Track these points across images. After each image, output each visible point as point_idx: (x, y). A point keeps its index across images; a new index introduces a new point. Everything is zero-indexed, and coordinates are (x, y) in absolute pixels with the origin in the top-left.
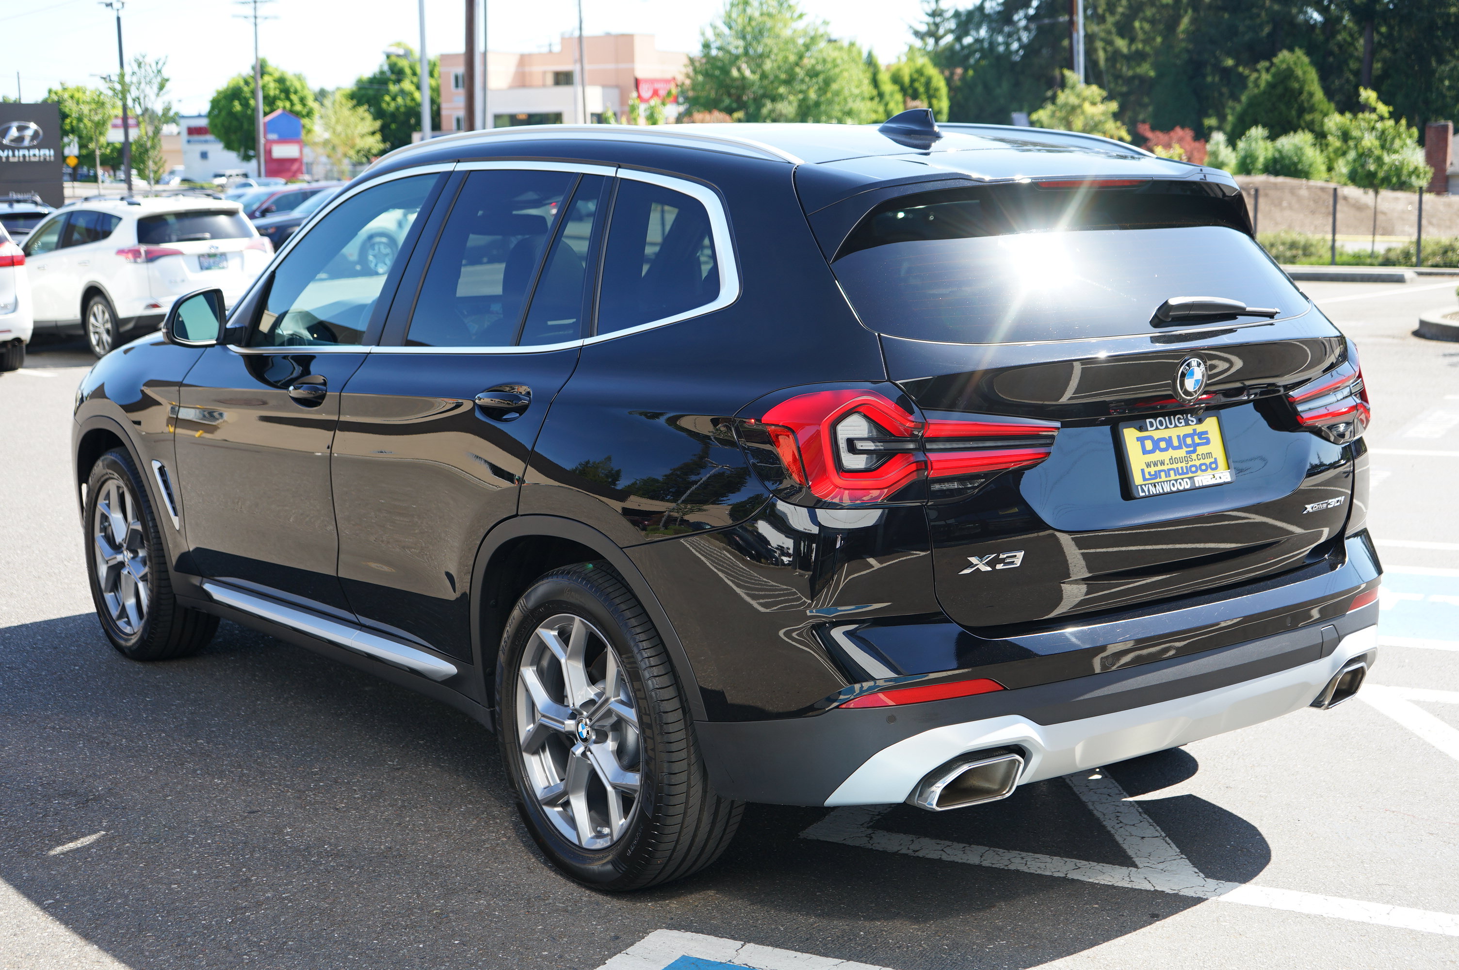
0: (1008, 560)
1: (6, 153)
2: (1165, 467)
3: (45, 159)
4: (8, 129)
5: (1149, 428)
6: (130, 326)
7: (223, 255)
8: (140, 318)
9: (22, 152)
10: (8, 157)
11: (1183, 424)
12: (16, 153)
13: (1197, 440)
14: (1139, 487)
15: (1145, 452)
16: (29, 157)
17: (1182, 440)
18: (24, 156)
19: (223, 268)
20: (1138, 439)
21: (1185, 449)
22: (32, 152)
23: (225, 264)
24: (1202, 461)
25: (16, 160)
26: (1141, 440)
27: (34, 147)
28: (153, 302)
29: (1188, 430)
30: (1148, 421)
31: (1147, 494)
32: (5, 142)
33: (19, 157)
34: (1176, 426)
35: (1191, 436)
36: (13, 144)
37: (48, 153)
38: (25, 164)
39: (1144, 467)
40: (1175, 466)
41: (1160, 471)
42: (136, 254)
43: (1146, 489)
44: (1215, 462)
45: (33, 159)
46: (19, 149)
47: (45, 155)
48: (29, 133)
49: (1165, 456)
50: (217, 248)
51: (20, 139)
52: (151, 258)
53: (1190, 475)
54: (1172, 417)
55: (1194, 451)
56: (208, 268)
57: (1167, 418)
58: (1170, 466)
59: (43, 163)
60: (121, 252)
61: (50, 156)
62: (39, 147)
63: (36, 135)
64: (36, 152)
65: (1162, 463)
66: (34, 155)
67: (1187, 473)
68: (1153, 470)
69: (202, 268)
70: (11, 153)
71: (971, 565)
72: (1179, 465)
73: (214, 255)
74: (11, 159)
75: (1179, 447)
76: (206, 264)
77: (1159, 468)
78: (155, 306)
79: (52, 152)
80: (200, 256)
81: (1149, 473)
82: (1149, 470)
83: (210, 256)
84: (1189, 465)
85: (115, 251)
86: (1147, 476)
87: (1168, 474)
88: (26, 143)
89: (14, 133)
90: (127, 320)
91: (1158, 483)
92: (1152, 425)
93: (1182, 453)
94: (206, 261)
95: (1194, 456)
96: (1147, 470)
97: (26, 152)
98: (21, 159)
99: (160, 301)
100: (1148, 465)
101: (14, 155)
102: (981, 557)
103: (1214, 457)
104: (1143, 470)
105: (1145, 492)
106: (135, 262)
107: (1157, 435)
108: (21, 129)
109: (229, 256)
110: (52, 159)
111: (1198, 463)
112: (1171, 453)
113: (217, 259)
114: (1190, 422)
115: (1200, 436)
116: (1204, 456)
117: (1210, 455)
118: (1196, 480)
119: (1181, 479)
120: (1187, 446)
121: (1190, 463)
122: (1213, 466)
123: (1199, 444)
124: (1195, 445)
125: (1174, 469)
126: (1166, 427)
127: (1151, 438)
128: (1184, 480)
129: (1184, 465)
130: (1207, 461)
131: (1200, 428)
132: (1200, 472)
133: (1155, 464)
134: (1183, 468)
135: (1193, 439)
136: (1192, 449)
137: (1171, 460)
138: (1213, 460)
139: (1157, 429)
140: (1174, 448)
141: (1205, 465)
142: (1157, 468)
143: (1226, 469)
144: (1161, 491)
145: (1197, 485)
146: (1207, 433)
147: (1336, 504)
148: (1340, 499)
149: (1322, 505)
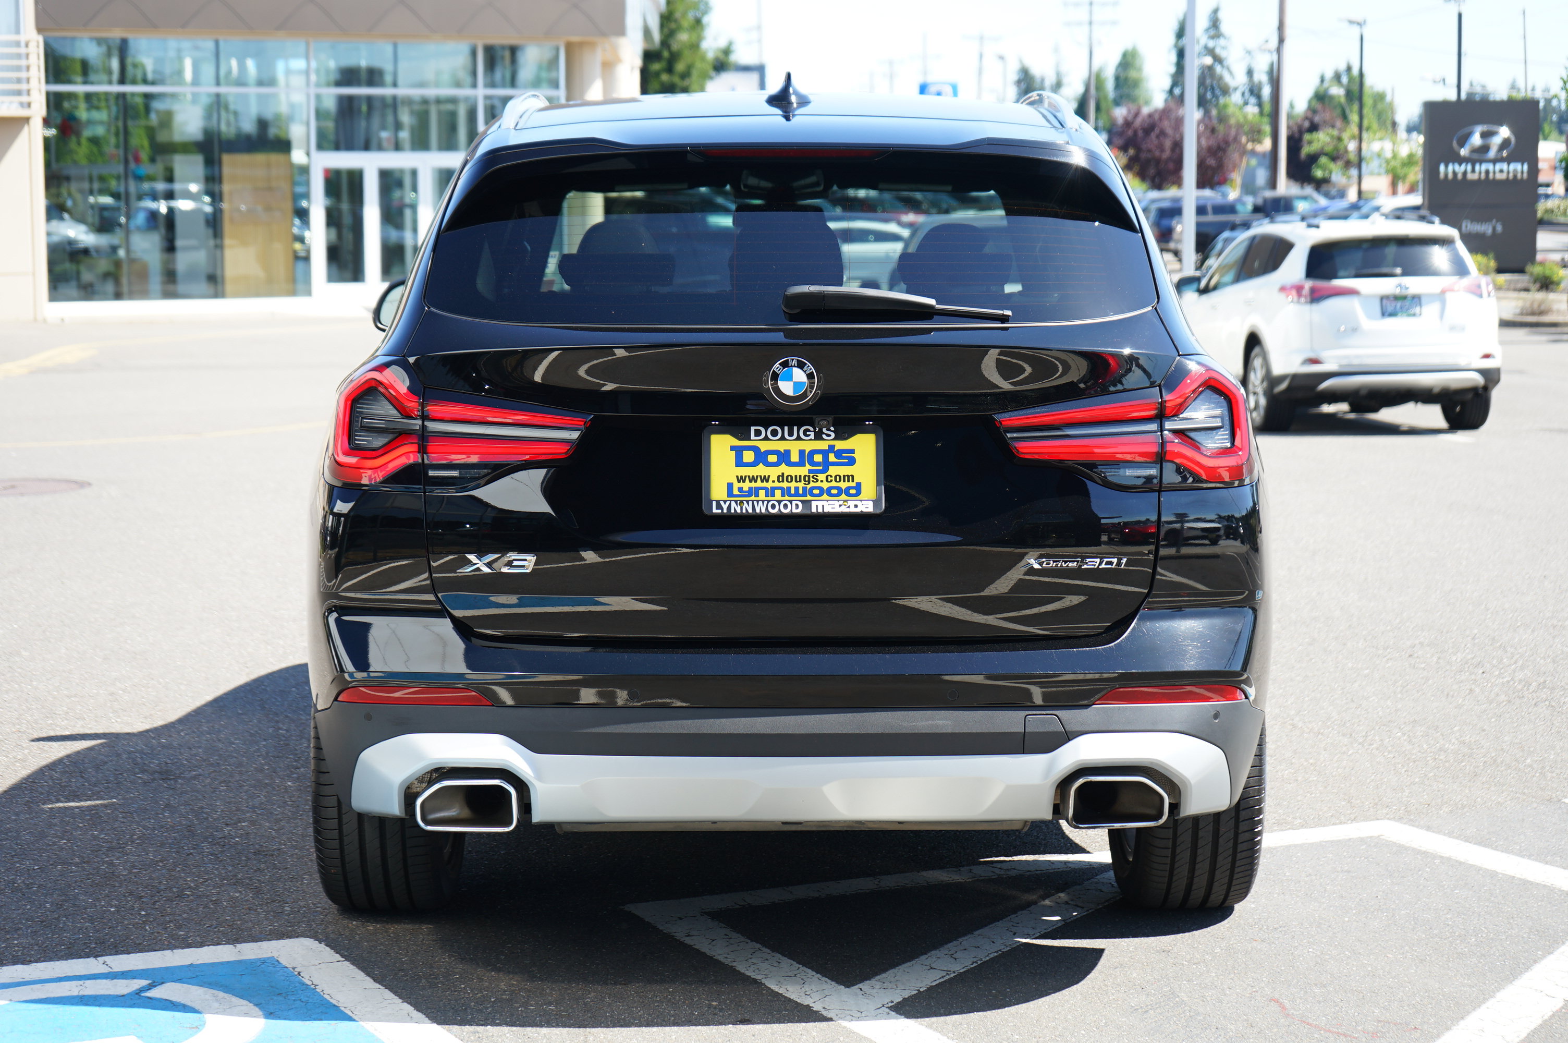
0: (515, 563)
1: (1463, 166)
2: (769, 485)
3: (1515, 176)
4: (1469, 135)
5: (753, 437)
6: (1283, 386)
7: (1416, 299)
8: (1295, 377)
9: (1484, 167)
10: (1465, 173)
11: (812, 436)
12: (1477, 167)
13: (832, 457)
14: (714, 503)
15: (739, 463)
16: (1494, 173)
17: (805, 458)
18: (1487, 172)
19: (1414, 315)
20: (732, 448)
21: (808, 467)
22: (1498, 166)
23: (1417, 310)
24: (834, 484)
25: (1475, 177)
26: (738, 451)
27: (1502, 160)
28: (1312, 355)
29: (822, 445)
30: (753, 429)
31: (725, 511)
32: (1463, 152)
33: (1480, 173)
34: (799, 438)
35: (825, 453)
36: (1475, 156)
37: (1519, 169)
38: (1488, 183)
39: (735, 481)
40: (785, 485)
41: (758, 489)
42: (1299, 289)
43: (725, 507)
44: (858, 487)
45: (1499, 176)
46: (1481, 162)
47: (1515, 171)
48: (1496, 141)
49: (774, 472)
50: (1407, 288)
51: (1485, 149)
52: (1316, 297)
53: (809, 498)
54: (795, 428)
55: (825, 470)
56: (1393, 314)
57: (786, 428)
58: (777, 484)
59: (1512, 183)
60: (1283, 289)
61: (1522, 172)
62: (1509, 160)
63: (1505, 143)
64: (1504, 166)
65: (765, 479)
66: (1501, 171)
67: (804, 495)
68: (746, 486)
69: (1383, 314)
70: (1469, 167)
71: (469, 563)
72: (793, 485)
73: (1404, 298)
74: (1470, 176)
75: (801, 463)
76: (1390, 309)
77: (759, 484)
78: (1315, 361)
79: (1526, 167)
80: (1383, 298)
81: (740, 489)
82: (741, 484)
83: (1396, 298)
84: (809, 487)
85: (1278, 286)
86: (736, 492)
87: (770, 492)
88: (1492, 154)
89: (1476, 140)
90: (1282, 378)
91: (748, 502)
92: (758, 433)
93: (803, 471)
94: (1390, 307)
95: (822, 477)
96: (736, 485)
97: (1490, 167)
98: (1483, 176)
99: (1323, 355)
100: (741, 479)
101: (1473, 171)
102: (479, 557)
103: (856, 480)
104: (730, 486)
105: (722, 509)
106: (1298, 302)
107: (764, 446)
108: (1485, 135)
109: (1423, 300)
110: (1525, 175)
111: (825, 485)
112: (784, 469)
113: (1407, 303)
114: (824, 436)
115: (839, 454)
116: (838, 478)
117: (850, 478)
118: (814, 504)
119: (791, 502)
120: (812, 463)
121: (812, 484)
122: (853, 491)
123: (834, 464)
124: (826, 465)
125: (782, 489)
126: (783, 438)
127: (755, 449)
128: (794, 503)
129: (801, 485)
130: (843, 485)
131: (840, 445)
132: (825, 496)
133: (753, 479)
134: (797, 489)
135: (826, 457)
136: (821, 468)
137: (781, 478)
138: (854, 484)
139: (766, 438)
140: (790, 464)
141: (839, 489)
142: (753, 485)
143: (874, 497)
144: (750, 511)
145: (814, 510)
146: (852, 451)
147: (1103, 566)
148: (1115, 561)
149: (1065, 562)
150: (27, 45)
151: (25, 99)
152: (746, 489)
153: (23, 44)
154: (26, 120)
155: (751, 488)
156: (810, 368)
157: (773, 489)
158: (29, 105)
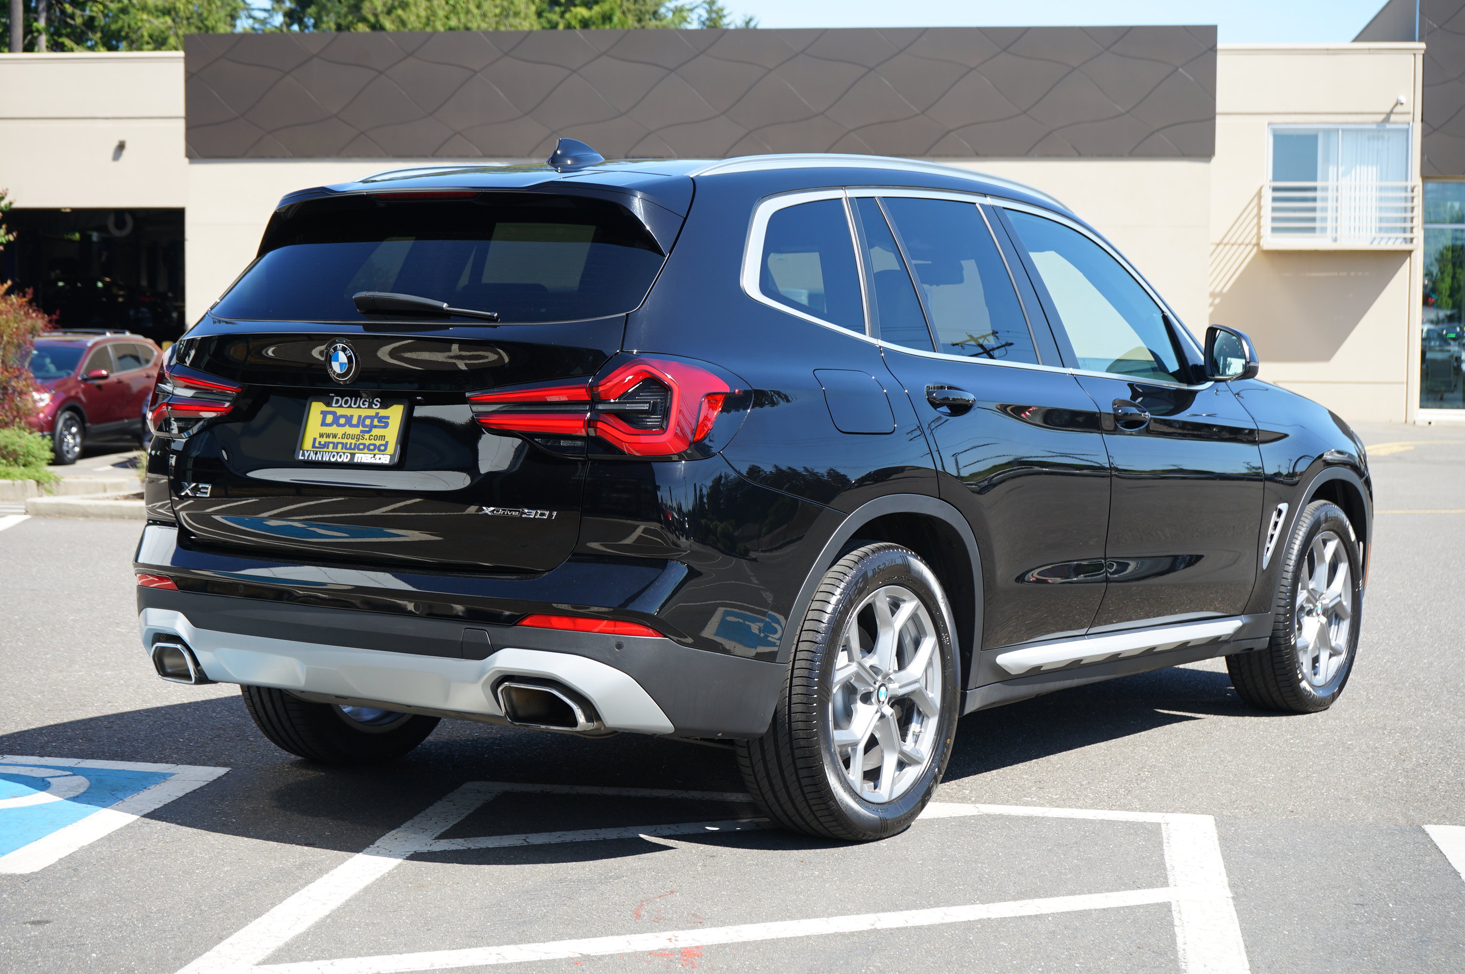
2: (335, 440)
5: (334, 404)
11: (367, 406)
13: (376, 422)
14: (302, 450)
15: (323, 424)
17: (360, 421)
20: (322, 412)
21: (361, 428)
24: (373, 442)
26: (325, 414)
29: (371, 412)
30: (335, 398)
31: (306, 458)
34: (359, 407)
35: (372, 418)
39: (317, 436)
40: (345, 441)
41: (329, 443)
43: (307, 455)
44: (386, 445)
49: (339, 431)
53: (356, 451)
54: (359, 399)
55: (369, 432)
57: (354, 399)
58: (341, 440)
65: (335, 436)
67: (354, 449)
68: (323, 440)
72: (349, 441)
75: (357, 426)
77: (331, 440)
81: (319, 443)
82: (321, 439)
84: (358, 443)
86: (317, 445)
87: (335, 446)
91: (321, 452)
92: (337, 402)
93: (356, 431)
95: (367, 436)
96: (318, 440)
100: (321, 436)
103: (386, 440)
104: (315, 439)
105: (305, 456)
107: (340, 411)
111: (367, 442)
112: (348, 430)
114: (374, 406)
115: (380, 419)
116: (377, 438)
117: (383, 437)
118: (357, 455)
119: (344, 453)
120: (364, 426)
121: (361, 441)
122: (382, 448)
123: (376, 427)
124: (372, 426)
125: (342, 443)
126: (350, 407)
127: (334, 413)
128: (346, 454)
129: (354, 441)
130: (378, 443)
131: (383, 412)
132: (366, 451)
133: (328, 436)
134: (351, 444)
135: (372, 422)
136: (367, 429)
137: (344, 436)
138: (384, 442)
139: (341, 406)
140: (352, 426)
141: (375, 445)
142: (328, 440)
143: (392, 453)
144: (320, 459)
145: (356, 460)
146: (388, 418)
147: (538, 516)
148: (547, 513)
149: (510, 511)
150: (1412, 191)
151: (1408, 235)
152: (323, 443)
153: (1409, 189)
154: (1410, 252)
155: (325, 442)
156: (349, 352)
157: (338, 443)
158: (1412, 240)
